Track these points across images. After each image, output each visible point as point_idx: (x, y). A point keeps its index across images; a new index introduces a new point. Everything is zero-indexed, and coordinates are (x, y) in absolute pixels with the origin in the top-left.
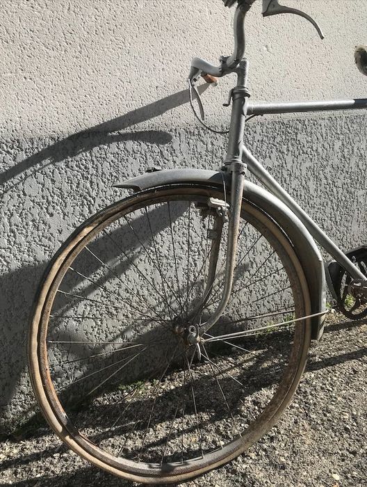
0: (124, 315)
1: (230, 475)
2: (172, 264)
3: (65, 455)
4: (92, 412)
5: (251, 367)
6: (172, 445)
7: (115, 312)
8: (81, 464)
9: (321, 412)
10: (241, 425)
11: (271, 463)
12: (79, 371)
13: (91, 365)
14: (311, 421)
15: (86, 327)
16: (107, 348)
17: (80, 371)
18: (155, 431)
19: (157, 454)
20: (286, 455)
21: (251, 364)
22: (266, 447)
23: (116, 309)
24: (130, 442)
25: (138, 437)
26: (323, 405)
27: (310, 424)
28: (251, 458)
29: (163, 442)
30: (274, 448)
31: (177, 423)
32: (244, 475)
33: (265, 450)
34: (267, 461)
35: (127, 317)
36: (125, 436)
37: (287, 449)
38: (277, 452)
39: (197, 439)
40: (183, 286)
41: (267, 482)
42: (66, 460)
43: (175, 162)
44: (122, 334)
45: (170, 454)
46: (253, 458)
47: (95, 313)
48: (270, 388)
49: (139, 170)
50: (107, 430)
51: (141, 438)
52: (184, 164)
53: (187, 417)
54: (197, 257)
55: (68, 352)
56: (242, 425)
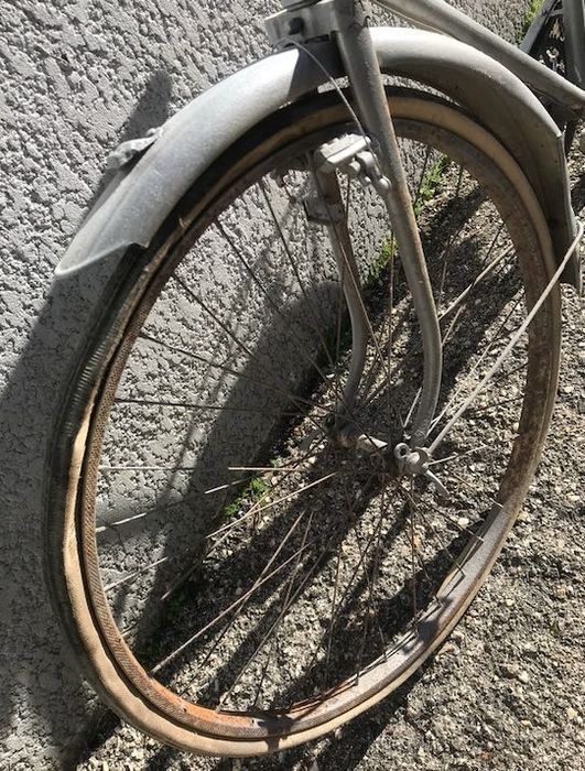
0: (171, 417)
1: (513, 569)
2: (199, 267)
3: (238, 689)
4: (218, 584)
5: (408, 346)
6: (392, 571)
7: (154, 426)
8: (274, 688)
9: (573, 373)
10: (469, 470)
11: (562, 515)
12: (156, 550)
13: (168, 525)
14: (569, 400)
15: (122, 488)
16: (176, 484)
17: (157, 547)
18: (344, 558)
19: (379, 600)
20: (574, 486)
21: (405, 338)
22: (534, 489)
23: (152, 418)
24: (322, 604)
25: (324, 585)
26: (569, 358)
27: (572, 407)
28: (527, 523)
29: (373, 571)
30: (549, 484)
31: (367, 524)
32: (536, 559)
33: (537, 495)
34: (554, 514)
35: (178, 414)
36: (305, 598)
37: (568, 476)
38: (558, 489)
39: (423, 537)
40: (239, 289)
41: (577, 553)
42: (246, 696)
43: (75, 22)
44: (187, 444)
45: (398, 588)
46: (529, 520)
47: (122, 454)
48: (468, 371)
49: (9, 103)
50: (268, 604)
51: (332, 584)
52: (99, 12)
53: (375, 501)
54: (233, 215)
55: (121, 543)
56: (472, 468)
